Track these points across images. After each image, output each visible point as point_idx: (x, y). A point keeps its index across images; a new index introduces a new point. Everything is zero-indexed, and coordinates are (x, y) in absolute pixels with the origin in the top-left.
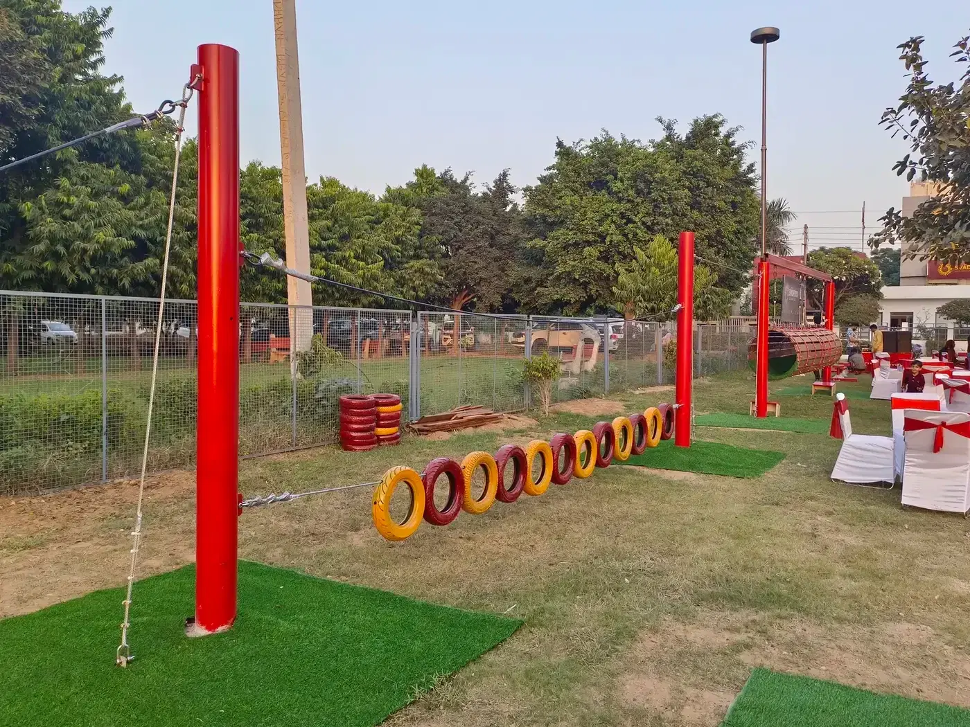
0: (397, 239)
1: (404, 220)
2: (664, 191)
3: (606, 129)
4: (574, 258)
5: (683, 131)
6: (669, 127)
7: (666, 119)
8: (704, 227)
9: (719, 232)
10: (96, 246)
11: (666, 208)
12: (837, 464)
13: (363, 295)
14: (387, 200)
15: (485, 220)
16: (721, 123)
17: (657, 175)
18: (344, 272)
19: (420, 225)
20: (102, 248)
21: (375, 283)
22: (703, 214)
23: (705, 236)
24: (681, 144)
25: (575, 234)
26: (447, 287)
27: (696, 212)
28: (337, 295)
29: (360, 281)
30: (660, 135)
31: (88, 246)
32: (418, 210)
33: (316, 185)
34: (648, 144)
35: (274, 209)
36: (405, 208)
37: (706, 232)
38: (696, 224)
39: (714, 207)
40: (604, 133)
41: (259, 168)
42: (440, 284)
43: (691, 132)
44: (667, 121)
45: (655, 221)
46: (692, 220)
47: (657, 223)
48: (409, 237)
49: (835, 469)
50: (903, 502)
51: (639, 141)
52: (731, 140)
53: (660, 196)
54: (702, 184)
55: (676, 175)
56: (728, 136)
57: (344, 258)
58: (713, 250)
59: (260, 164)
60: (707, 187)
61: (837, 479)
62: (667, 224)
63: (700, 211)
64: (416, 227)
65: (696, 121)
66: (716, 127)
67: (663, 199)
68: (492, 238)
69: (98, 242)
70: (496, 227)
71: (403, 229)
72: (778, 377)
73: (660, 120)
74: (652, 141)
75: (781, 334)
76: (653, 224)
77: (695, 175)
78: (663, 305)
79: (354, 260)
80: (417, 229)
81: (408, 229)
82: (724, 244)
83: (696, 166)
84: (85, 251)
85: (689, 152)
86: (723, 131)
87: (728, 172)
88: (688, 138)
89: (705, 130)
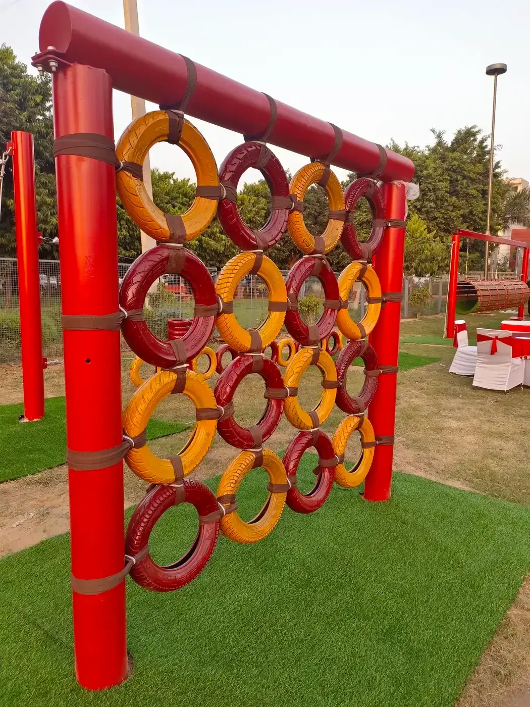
0: (250, 219)
1: (254, 207)
2: (430, 183)
3: (394, 139)
4: (366, 232)
5: (449, 139)
6: (439, 136)
7: (437, 130)
8: (460, 208)
9: (471, 212)
10: (52, 227)
11: (431, 196)
12: (453, 363)
13: (226, 257)
14: (245, 193)
15: (310, 206)
16: (478, 132)
17: (425, 172)
18: (212, 243)
19: (265, 210)
20: (55, 228)
21: (233, 250)
22: (460, 199)
23: (460, 215)
24: (447, 149)
25: (367, 215)
26: (284, 252)
27: (454, 198)
28: (208, 258)
29: (223, 248)
30: (433, 143)
31: (47, 227)
32: (264, 199)
33: (195, 184)
34: (425, 148)
35: (166, 201)
36: (255, 198)
37: (461, 212)
38: (454, 207)
39: (468, 194)
40: (392, 142)
41: (157, 173)
42: (279, 250)
43: (454, 140)
44: (438, 132)
45: (423, 205)
46: (451, 203)
47: (425, 206)
48: (258, 218)
49: (452, 367)
50: (473, 385)
51: (418, 147)
52: (484, 144)
53: (427, 187)
54: (459, 177)
55: (440, 171)
56: (482, 142)
57: (213, 233)
58: (466, 225)
59: (158, 171)
60: (463, 179)
61: (453, 373)
62: (431, 207)
63: (458, 197)
64: (263, 211)
65: (459, 132)
66: (474, 135)
67: (429, 188)
68: (316, 218)
69: (52, 224)
70: (318, 210)
71: (253, 213)
72: (465, 313)
73: (433, 131)
74: (427, 147)
75: (469, 284)
76: (422, 207)
77: (454, 171)
78: (414, 264)
79: (219, 235)
80: (263, 213)
81: (257, 213)
82: (475, 221)
83: (455, 165)
84: (45, 230)
85: (451, 155)
86: (479, 137)
87: (480, 168)
88: (453, 144)
89: (466, 137)
